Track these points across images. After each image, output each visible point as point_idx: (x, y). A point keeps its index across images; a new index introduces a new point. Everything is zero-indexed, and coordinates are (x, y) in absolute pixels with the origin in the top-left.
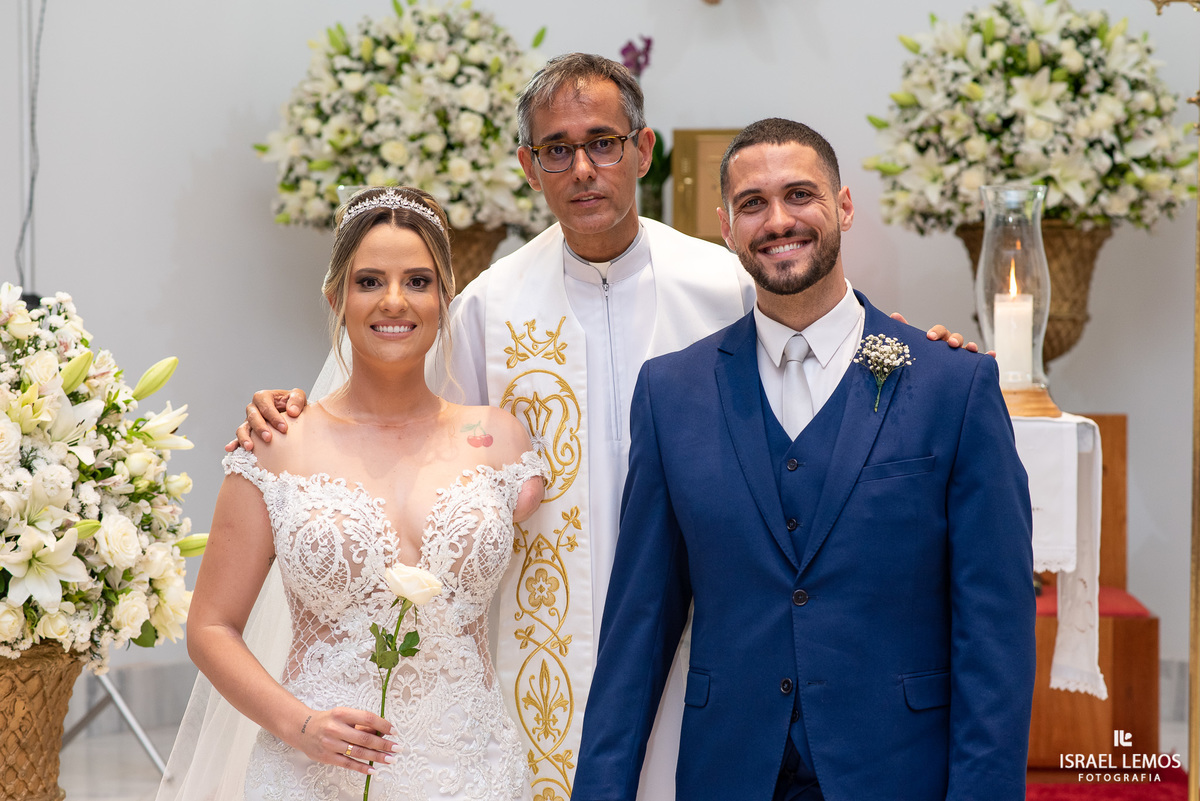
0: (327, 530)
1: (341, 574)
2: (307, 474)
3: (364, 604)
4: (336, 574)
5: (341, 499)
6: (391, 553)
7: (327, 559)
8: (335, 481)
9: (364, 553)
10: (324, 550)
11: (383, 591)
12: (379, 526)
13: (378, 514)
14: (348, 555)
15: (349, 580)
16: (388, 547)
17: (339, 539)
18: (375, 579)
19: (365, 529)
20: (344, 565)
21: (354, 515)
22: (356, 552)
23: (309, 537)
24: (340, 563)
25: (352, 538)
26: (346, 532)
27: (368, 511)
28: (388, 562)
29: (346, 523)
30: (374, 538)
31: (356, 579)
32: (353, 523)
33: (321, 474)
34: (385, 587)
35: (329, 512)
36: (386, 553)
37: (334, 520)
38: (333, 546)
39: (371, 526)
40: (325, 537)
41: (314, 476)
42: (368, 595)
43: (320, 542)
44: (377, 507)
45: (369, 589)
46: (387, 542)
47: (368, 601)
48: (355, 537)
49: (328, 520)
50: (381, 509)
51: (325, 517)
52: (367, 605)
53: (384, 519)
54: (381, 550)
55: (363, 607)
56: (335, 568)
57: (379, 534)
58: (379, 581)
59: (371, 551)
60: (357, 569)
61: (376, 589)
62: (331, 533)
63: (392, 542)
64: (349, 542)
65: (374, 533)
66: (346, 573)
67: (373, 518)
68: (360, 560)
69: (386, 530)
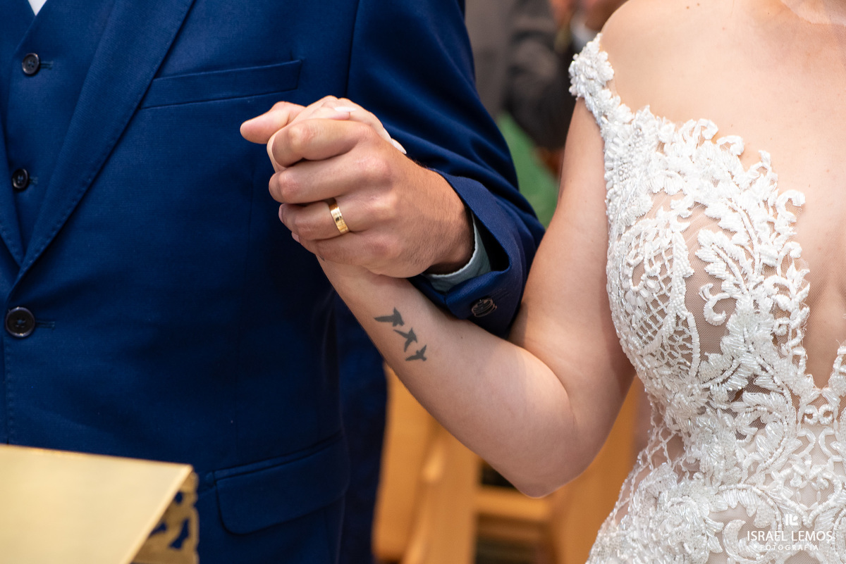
0: (665, 244)
1: (680, 339)
2: (678, 117)
3: (728, 411)
4: (671, 338)
5: (716, 183)
6: (787, 314)
7: (655, 303)
8: (721, 141)
9: (728, 305)
10: (651, 284)
11: (766, 391)
12: (774, 253)
13: (781, 224)
14: (695, 303)
15: (696, 356)
16: (783, 301)
17: (682, 267)
18: (752, 362)
19: (741, 254)
20: (686, 323)
21: (730, 221)
22: (713, 299)
23: (633, 252)
24: (678, 317)
25: (709, 268)
26: (699, 253)
27: (761, 215)
28: (779, 332)
29: (705, 235)
30: (755, 277)
31: (712, 357)
32: (720, 237)
33: (703, 122)
34: (770, 385)
35: (682, 206)
36: (778, 311)
37: (686, 225)
38: (667, 280)
39: (757, 247)
40: (658, 257)
41: (691, 123)
42: (737, 395)
43: (647, 267)
44: (782, 210)
45: (738, 383)
46: (784, 290)
47: (737, 406)
48: (717, 268)
49: (674, 221)
50: (790, 216)
51: (673, 214)
52: (735, 415)
53: (791, 238)
54: (766, 304)
55: (727, 417)
56: (669, 324)
57: (769, 269)
58: (759, 372)
59: (745, 303)
60: (713, 336)
61: (752, 387)
62: (669, 251)
63: (793, 290)
64: (700, 277)
65: (759, 266)
66: (689, 339)
67: (765, 233)
68: (719, 318)
69: (786, 261)
